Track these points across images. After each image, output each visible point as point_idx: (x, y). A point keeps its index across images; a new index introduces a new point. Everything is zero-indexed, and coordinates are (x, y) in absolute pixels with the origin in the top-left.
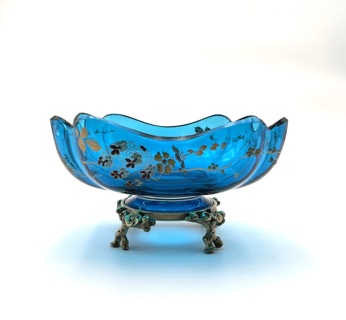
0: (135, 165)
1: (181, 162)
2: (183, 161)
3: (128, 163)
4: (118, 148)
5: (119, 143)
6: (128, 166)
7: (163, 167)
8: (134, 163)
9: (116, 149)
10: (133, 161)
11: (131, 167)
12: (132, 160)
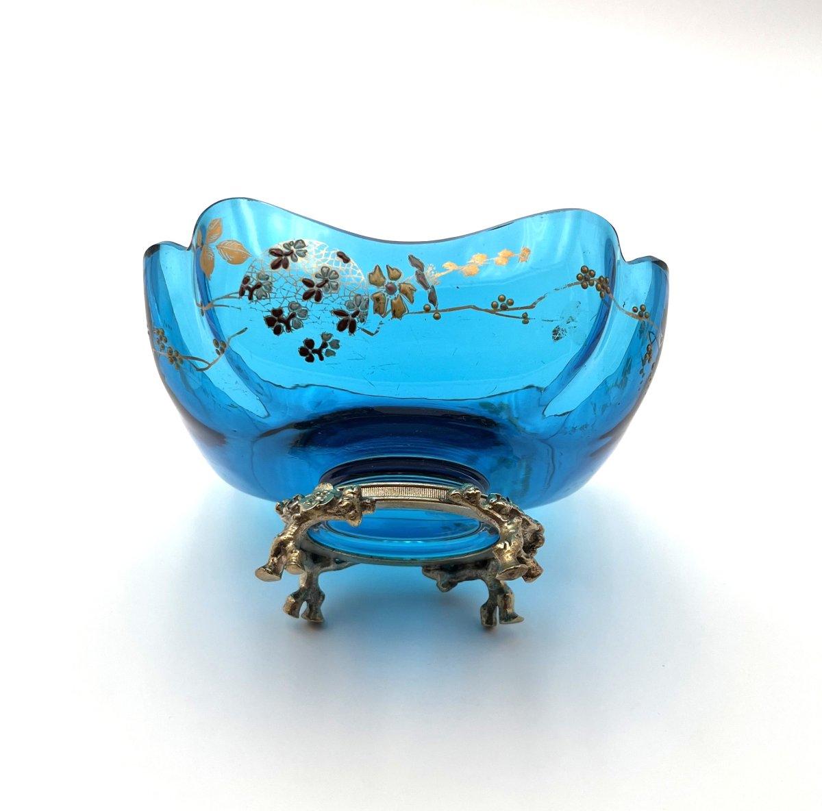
0: (323, 294)
1: (429, 290)
2: (433, 287)
3: (307, 289)
4: (287, 255)
5: (290, 244)
6: (307, 296)
7: (388, 299)
8: (321, 289)
9: (283, 257)
10: (320, 286)
11: (313, 299)
12: (318, 281)
